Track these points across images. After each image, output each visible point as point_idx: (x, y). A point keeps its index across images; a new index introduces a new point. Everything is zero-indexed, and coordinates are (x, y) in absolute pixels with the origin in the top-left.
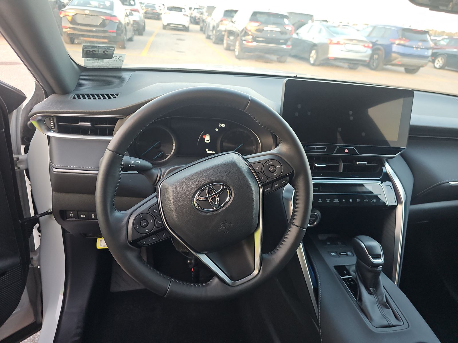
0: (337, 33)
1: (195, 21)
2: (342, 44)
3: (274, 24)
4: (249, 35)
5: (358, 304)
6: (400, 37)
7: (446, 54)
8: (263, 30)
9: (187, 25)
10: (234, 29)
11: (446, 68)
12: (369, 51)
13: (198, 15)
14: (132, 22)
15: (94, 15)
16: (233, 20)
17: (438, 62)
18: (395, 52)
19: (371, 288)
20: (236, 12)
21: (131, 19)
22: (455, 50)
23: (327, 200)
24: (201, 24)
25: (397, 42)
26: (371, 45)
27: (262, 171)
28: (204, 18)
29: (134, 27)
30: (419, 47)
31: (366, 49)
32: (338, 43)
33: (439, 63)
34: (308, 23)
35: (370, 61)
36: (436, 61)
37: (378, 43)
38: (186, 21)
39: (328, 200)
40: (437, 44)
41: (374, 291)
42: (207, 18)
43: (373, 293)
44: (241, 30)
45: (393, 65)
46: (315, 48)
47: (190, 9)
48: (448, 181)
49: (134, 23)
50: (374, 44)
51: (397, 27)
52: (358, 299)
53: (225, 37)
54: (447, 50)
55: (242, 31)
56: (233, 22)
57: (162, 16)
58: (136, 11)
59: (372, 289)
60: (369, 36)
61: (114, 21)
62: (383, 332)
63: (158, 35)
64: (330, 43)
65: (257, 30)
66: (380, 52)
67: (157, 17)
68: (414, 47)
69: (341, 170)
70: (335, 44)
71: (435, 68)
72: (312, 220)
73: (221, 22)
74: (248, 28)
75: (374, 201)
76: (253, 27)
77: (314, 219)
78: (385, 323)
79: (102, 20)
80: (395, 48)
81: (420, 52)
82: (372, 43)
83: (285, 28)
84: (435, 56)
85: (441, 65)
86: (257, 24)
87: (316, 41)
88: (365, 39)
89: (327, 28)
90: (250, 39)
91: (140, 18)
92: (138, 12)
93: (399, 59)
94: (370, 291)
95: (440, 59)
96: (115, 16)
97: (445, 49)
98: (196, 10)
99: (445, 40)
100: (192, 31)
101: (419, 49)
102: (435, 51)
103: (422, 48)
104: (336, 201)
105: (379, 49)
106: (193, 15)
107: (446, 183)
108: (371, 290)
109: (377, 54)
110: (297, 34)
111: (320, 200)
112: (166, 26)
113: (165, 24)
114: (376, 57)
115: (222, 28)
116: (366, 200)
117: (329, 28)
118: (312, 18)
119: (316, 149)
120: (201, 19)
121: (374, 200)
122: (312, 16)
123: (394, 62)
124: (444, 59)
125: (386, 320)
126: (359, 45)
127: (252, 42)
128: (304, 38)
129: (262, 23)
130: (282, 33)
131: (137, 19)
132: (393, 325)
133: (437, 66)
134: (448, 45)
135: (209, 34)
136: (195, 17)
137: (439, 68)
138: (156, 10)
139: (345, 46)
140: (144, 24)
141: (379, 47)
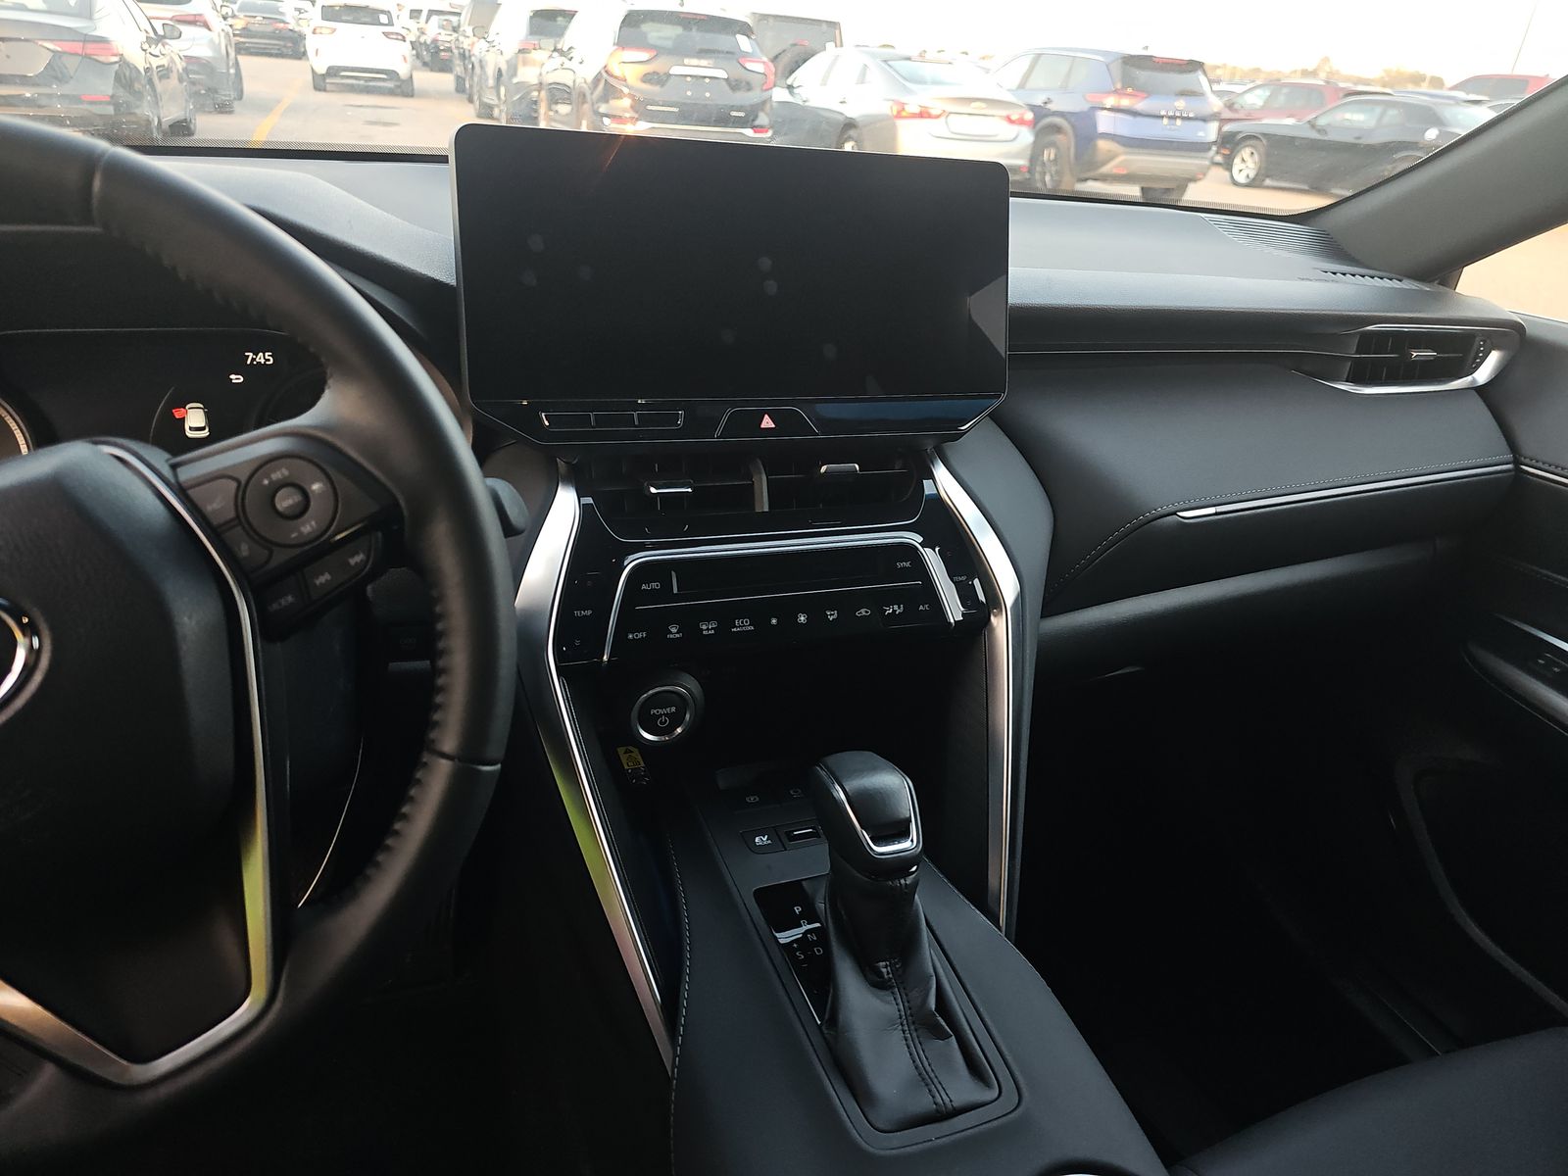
0: (920, 81)
1: (433, 57)
2: (938, 117)
3: (703, 53)
4: (619, 95)
5: (825, 1038)
6: (1119, 86)
7: (1264, 135)
8: (669, 76)
9: (403, 71)
10: (566, 78)
11: (1268, 182)
12: (1027, 137)
13: (446, 37)
14: (180, 65)
15: (20, 40)
16: (564, 44)
17: (1243, 166)
18: (1106, 136)
19: (882, 964)
20: (570, 15)
21: (175, 51)
22: (1290, 121)
23: (704, 627)
24: (459, 69)
25: (1110, 102)
26: (1029, 116)
27: (241, 517)
28: (466, 44)
29: (193, 83)
30: (1178, 114)
31: (1015, 128)
32: (923, 114)
33: (1245, 166)
34: (825, 49)
35: (1031, 170)
36: (1237, 161)
37: (1052, 107)
38: (396, 58)
39: (708, 628)
40: (1236, 106)
41: (897, 970)
42: (473, 44)
43: (890, 979)
44: (590, 79)
45: (1104, 178)
46: (852, 132)
47: (415, 14)
48: (1171, 508)
49: (190, 67)
50: (1040, 112)
51: (1105, 53)
52: (827, 1017)
53: (543, 109)
54: (1265, 121)
55: (597, 80)
56: (561, 53)
57: (311, 44)
58: (195, 21)
59: (886, 967)
60: (1022, 86)
61: (101, 59)
62: (908, 1149)
63: (293, 109)
64: (899, 116)
65: (647, 78)
66: (1059, 138)
67: (290, 46)
68: (1163, 117)
69: (763, 504)
70: (914, 116)
71: (1236, 183)
72: (666, 715)
73: (521, 55)
74: (616, 70)
75: (894, 611)
76: (630, 67)
77: (673, 709)
78: (924, 1103)
79: (52, 54)
80: (1105, 122)
81: (1181, 131)
82: (1033, 108)
83: (745, 68)
84: (1230, 143)
85: (1252, 175)
86: (644, 56)
87: (852, 111)
88: (1010, 98)
89: (883, 64)
90: (625, 110)
91: (215, 47)
92: (206, 26)
93: (1121, 158)
94: (880, 974)
95: (1246, 153)
96: (102, 40)
97: (1259, 119)
98: (435, 18)
99: (1259, 92)
100: (425, 95)
101: (1179, 122)
102: (1227, 128)
103: (1188, 118)
104: (742, 625)
105: (1058, 129)
106: (428, 38)
107: (1168, 515)
108: (884, 970)
109: (1053, 144)
110: (790, 88)
111: (674, 630)
112: (323, 76)
113: (322, 70)
114: (1049, 154)
115: (527, 75)
116: (863, 611)
117: (890, 63)
118: (837, 32)
119: (636, 423)
120: (456, 51)
121: (896, 607)
122: (834, 25)
123: (1106, 169)
124: (1259, 154)
125: (930, 1091)
126: (993, 116)
127: (634, 120)
128: (813, 103)
129: (659, 51)
130: (734, 85)
131: (204, 52)
132: (954, 1109)
133: (1241, 178)
134: (1267, 108)
135: (486, 100)
136: (435, 41)
137: (1247, 186)
138: (284, 22)
139: (946, 122)
140: (232, 71)
141: (1058, 120)
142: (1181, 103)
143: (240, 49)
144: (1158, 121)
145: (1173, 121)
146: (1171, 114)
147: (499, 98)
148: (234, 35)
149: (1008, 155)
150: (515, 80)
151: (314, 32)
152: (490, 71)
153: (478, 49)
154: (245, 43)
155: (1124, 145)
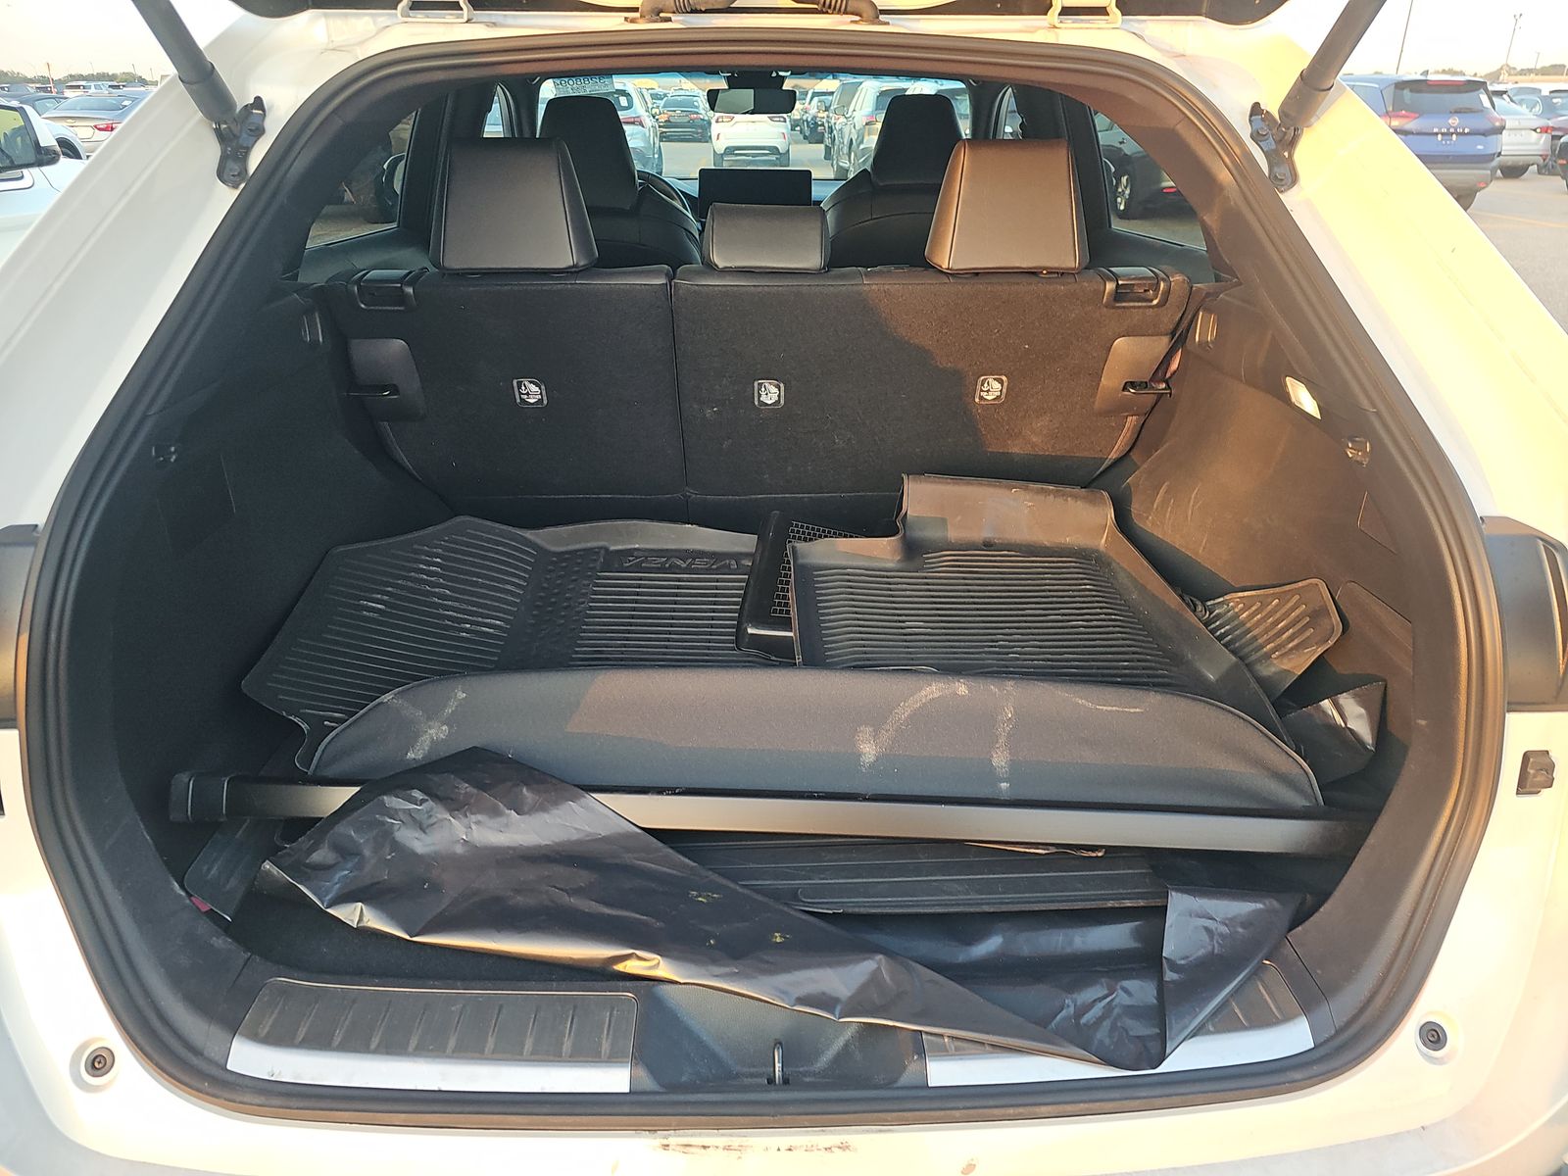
6: (1391, 109)
9: (782, 146)
28: (832, 119)
30: (1452, 130)
42: (837, 120)
46: (1128, 167)
57: (714, 131)
101: (1455, 138)
112: (722, 155)
113: (721, 150)
135: (841, 164)
136: (815, 117)
138: (697, 113)
140: (656, 156)
143: (664, 137)
144: (1432, 138)
145: (1446, 137)
146: (1444, 130)
147: (850, 161)
148: (660, 127)
150: (862, 147)
151: (717, 122)
152: (846, 141)
153: (839, 122)
154: (666, 132)
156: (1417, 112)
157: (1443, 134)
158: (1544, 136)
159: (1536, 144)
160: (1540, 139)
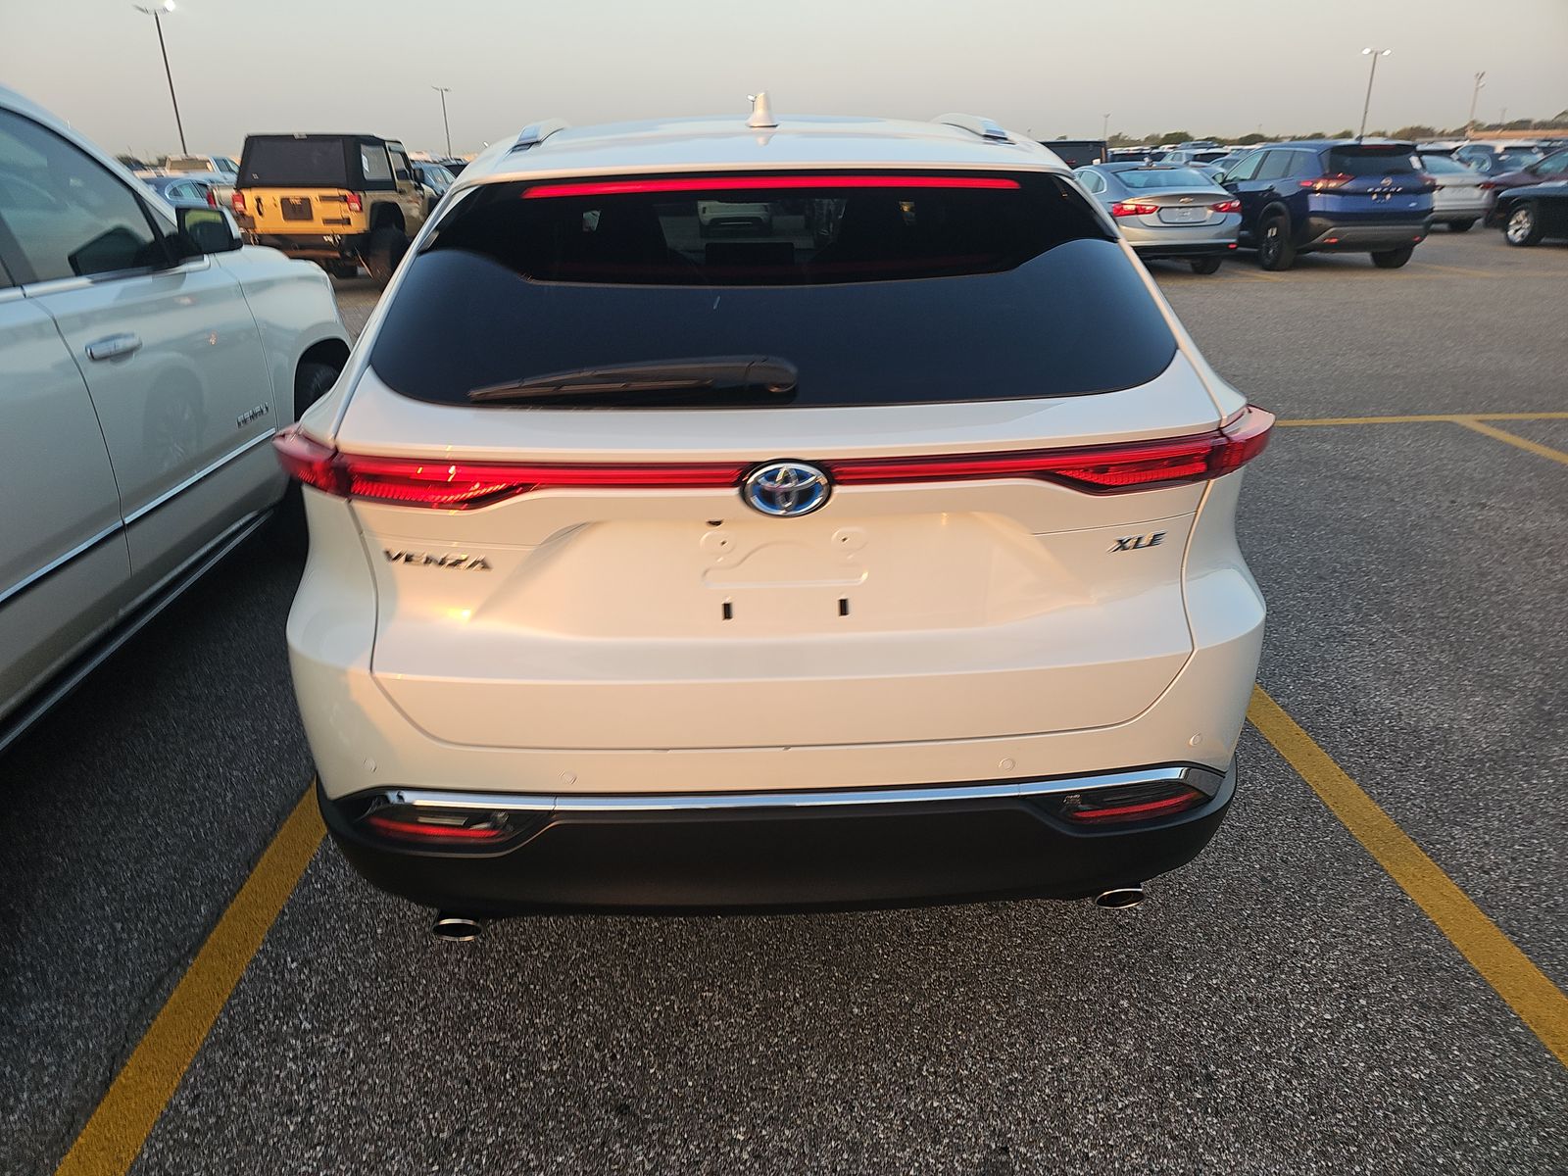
2: (1151, 211)
6: (1328, 171)
7: (1538, 198)
12: (1234, 220)
17: (1517, 227)
18: (1316, 214)
25: (1319, 186)
26: (1237, 204)
30: (1387, 191)
31: (1223, 215)
32: (1139, 210)
33: (1520, 226)
36: (1512, 223)
45: (1316, 247)
64: (1118, 214)
66: (1279, 219)
68: (1371, 194)
70: (1130, 212)
71: (1511, 243)
80: (1316, 203)
81: (1391, 203)
85: (1527, 234)
89: (1112, 176)
93: (1332, 230)
95: (1521, 215)
101: (1387, 197)
105: (1276, 211)
109: (1273, 224)
114: (1272, 232)
123: (1318, 240)
124: (1534, 215)
126: (1200, 207)
133: (1520, 238)
137: (1522, 244)
139: (1159, 215)
141: (1278, 204)
142: (1387, 181)
144: (1367, 198)
145: (1380, 197)
146: (1378, 190)
149: (1220, 236)
155: (1332, 220)
156: (1352, 174)
157: (1378, 193)
158: (1487, 192)
159: (1479, 199)
160: (1483, 194)
